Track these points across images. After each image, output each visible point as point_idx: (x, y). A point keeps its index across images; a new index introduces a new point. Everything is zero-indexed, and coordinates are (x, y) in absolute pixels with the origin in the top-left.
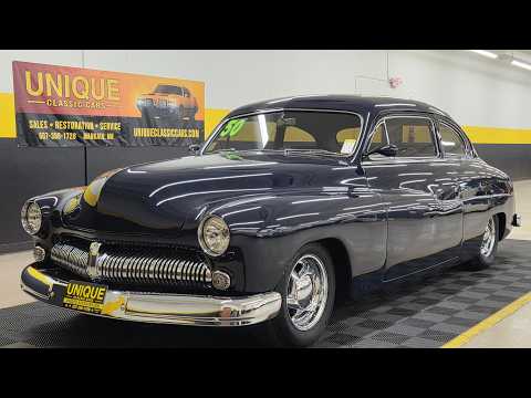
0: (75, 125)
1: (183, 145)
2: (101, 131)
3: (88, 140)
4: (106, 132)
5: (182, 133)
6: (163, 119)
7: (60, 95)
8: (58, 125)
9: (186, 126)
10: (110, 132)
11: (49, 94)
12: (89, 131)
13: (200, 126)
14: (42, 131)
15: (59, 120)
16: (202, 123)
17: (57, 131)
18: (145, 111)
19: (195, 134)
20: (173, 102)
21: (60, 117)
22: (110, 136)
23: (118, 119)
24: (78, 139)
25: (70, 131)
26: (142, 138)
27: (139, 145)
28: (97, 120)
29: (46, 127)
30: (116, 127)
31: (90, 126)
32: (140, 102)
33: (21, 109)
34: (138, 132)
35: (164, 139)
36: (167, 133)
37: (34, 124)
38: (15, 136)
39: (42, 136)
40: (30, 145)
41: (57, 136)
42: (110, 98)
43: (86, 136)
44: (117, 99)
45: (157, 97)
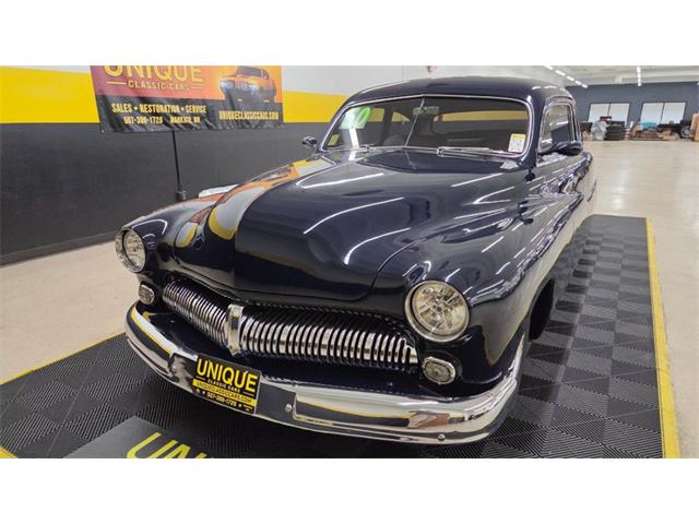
0: (160, 109)
1: (265, 126)
2: (187, 115)
3: (175, 124)
4: (193, 115)
5: (263, 116)
6: (245, 101)
7: (142, 76)
8: (143, 108)
9: (266, 108)
10: (196, 115)
11: (130, 75)
12: (175, 115)
13: (279, 108)
14: (126, 114)
15: (144, 103)
16: (281, 104)
17: (143, 114)
18: (228, 93)
19: (275, 116)
20: (254, 84)
21: (145, 100)
22: (197, 120)
23: (204, 102)
24: (164, 122)
25: (156, 114)
26: (227, 121)
27: (224, 129)
28: (183, 102)
29: (130, 111)
30: (201, 109)
31: (176, 109)
32: (223, 84)
33: (101, 91)
34: (224, 115)
35: (247, 122)
36: (249, 116)
37: (117, 108)
38: (98, 121)
39: (128, 120)
40: (115, 131)
41: (143, 120)
42: (194, 79)
43: (173, 120)
44: (201, 80)
45: (239, 78)
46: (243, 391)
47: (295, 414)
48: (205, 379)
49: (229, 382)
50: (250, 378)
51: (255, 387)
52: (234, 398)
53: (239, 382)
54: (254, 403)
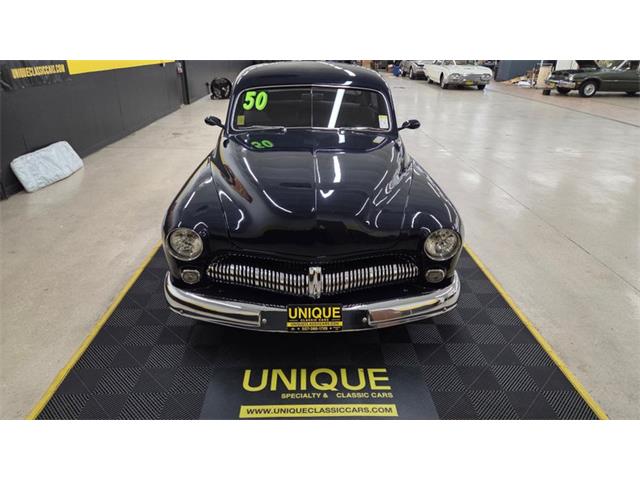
5: (50, 70)
19: (62, 68)
36: (39, 71)
46: (331, 319)
47: (370, 323)
48: (298, 320)
49: (319, 316)
50: (334, 311)
51: (339, 314)
52: (324, 325)
53: (327, 314)
54: (341, 324)
